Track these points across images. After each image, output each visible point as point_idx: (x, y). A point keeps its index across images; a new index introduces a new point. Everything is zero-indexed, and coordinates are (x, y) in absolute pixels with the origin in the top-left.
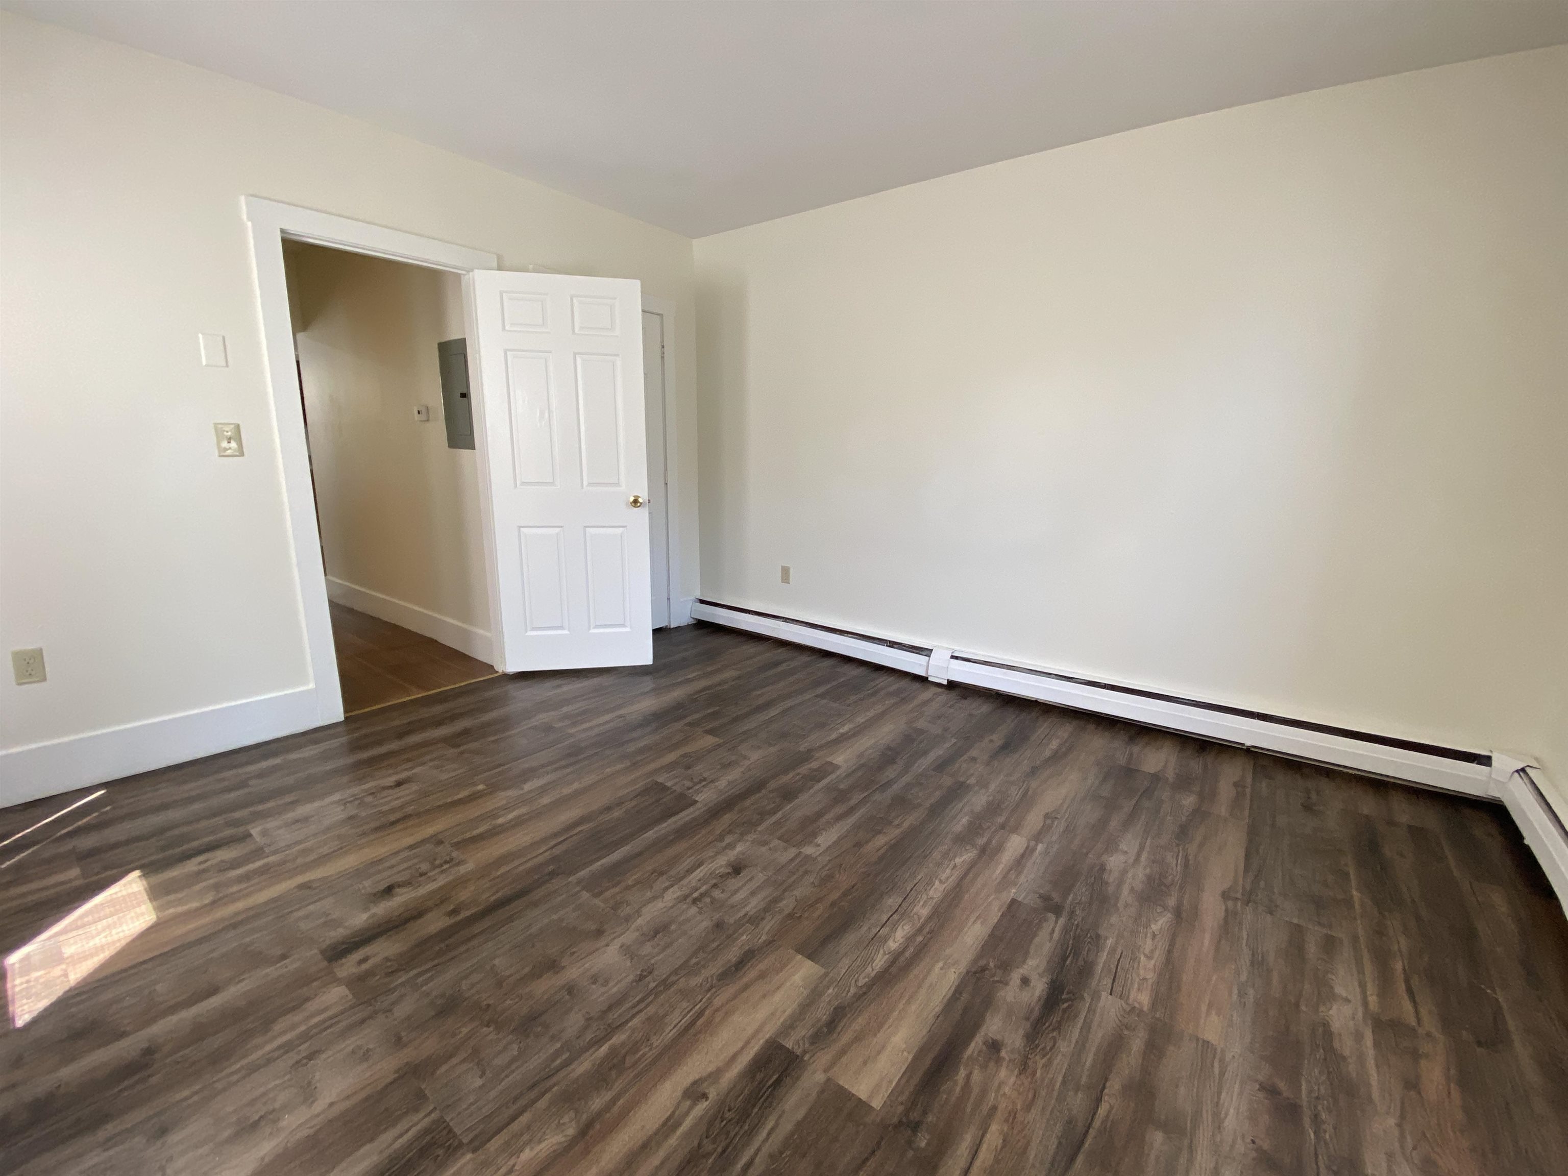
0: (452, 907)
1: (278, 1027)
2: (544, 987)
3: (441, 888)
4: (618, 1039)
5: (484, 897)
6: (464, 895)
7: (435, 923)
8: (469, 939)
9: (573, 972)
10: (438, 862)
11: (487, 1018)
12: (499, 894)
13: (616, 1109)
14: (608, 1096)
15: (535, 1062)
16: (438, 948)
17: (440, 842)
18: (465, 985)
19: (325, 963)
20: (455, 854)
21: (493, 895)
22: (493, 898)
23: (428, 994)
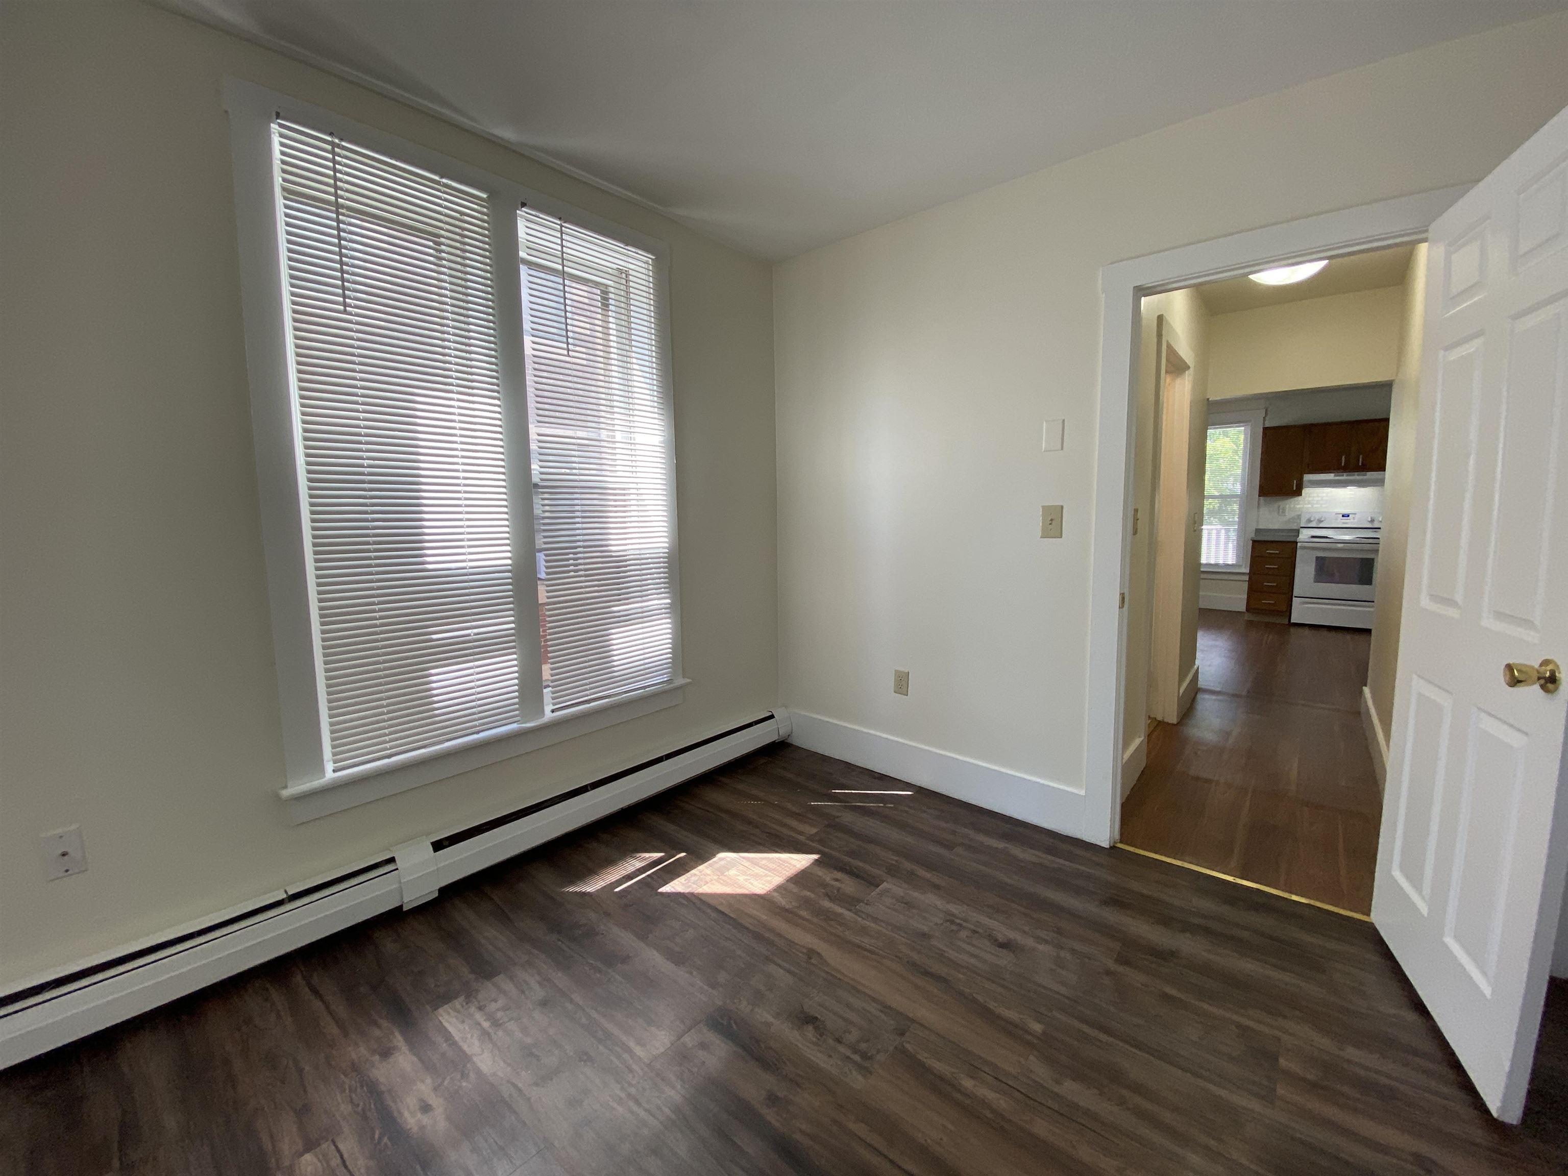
3: (815, 1069)
6: (802, 1099)
10: (863, 1046)
17: (901, 1032)
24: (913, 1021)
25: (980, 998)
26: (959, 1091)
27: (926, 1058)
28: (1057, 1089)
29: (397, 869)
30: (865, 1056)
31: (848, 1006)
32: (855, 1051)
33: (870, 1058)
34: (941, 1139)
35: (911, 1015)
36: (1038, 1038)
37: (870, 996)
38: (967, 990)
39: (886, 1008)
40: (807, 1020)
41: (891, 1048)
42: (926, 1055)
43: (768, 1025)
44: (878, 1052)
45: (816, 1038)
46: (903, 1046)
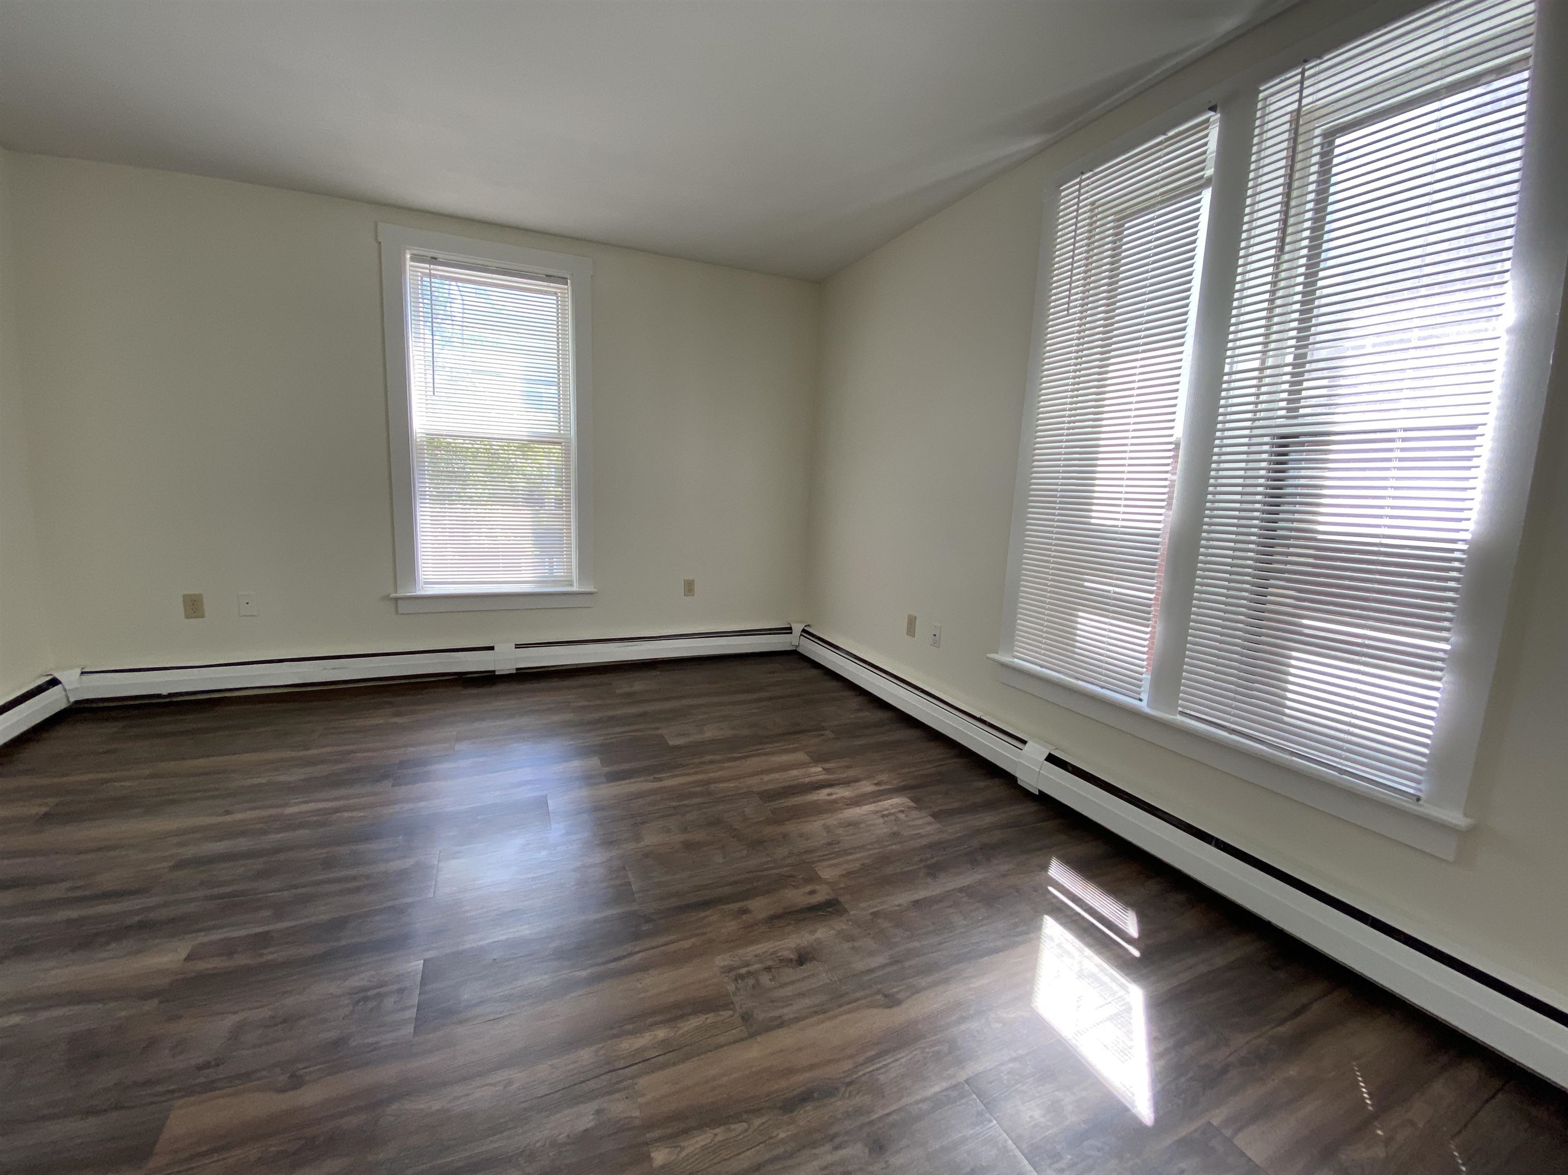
0: (744, 917)
1: (857, 865)
2: (699, 836)
3: (752, 942)
4: (674, 804)
5: (715, 918)
6: (731, 927)
7: (760, 907)
8: (736, 883)
9: (678, 838)
10: (751, 981)
11: (735, 832)
12: (702, 915)
13: (691, 786)
14: (692, 790)
15: (721, 807)
16: (759, 883)
17: (746, 1018)
18: (745, 852)
19: (842, 899)
20: (731, 987)
21: (707, 916)
22: (708, 913)
23: (768, 855)
24: (752, 1036)
25: (739, 1127)
26: (661, 1022)
27: (707, 1019)
28: (594, 1105)
29: (1021, 749)
30: (742, 977)
31: (802, 995)
32: (749, 973)
33: (736, 980)
34: (641, 983)
35: (759, 1039)
36: (647, 1144)
37: (804, 1019)
38: (757, 1122)
39: (781, 1024)
40: (802, 958)
41: (735, 999)
42: (709, 1021)
43: (813, 932)
44: (737, 989)
45: (780, 956)
46: (730, 1010)
